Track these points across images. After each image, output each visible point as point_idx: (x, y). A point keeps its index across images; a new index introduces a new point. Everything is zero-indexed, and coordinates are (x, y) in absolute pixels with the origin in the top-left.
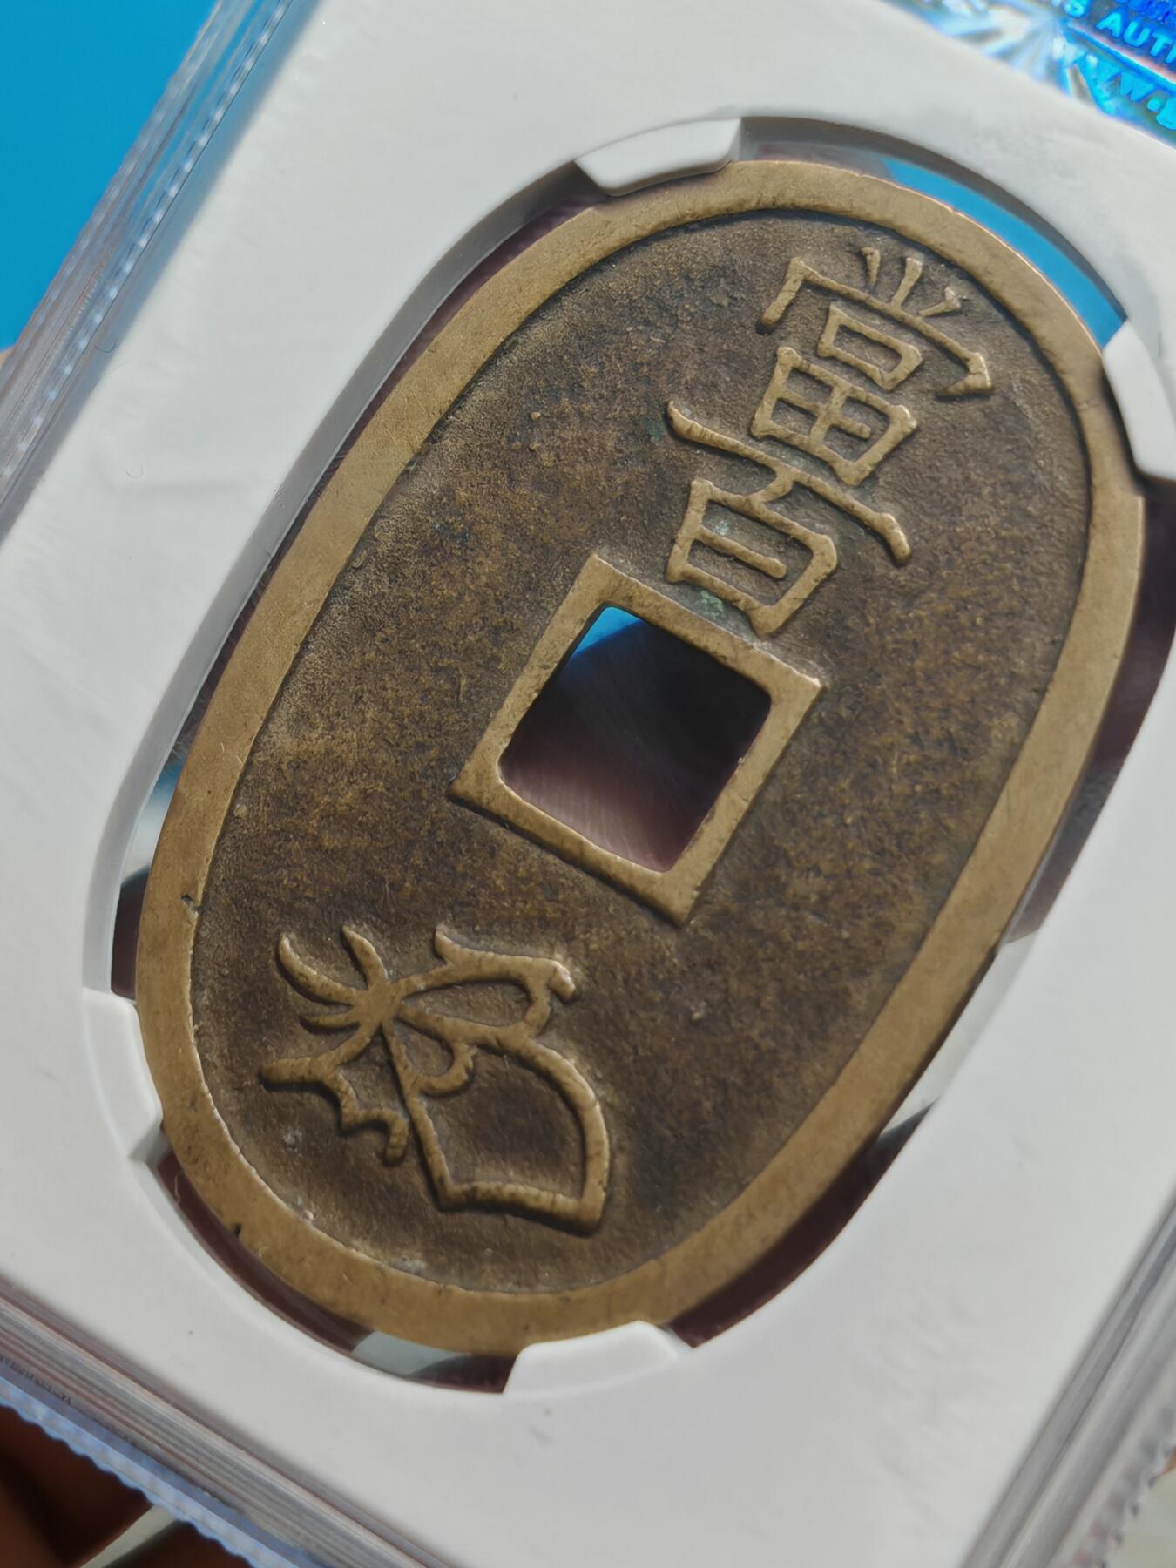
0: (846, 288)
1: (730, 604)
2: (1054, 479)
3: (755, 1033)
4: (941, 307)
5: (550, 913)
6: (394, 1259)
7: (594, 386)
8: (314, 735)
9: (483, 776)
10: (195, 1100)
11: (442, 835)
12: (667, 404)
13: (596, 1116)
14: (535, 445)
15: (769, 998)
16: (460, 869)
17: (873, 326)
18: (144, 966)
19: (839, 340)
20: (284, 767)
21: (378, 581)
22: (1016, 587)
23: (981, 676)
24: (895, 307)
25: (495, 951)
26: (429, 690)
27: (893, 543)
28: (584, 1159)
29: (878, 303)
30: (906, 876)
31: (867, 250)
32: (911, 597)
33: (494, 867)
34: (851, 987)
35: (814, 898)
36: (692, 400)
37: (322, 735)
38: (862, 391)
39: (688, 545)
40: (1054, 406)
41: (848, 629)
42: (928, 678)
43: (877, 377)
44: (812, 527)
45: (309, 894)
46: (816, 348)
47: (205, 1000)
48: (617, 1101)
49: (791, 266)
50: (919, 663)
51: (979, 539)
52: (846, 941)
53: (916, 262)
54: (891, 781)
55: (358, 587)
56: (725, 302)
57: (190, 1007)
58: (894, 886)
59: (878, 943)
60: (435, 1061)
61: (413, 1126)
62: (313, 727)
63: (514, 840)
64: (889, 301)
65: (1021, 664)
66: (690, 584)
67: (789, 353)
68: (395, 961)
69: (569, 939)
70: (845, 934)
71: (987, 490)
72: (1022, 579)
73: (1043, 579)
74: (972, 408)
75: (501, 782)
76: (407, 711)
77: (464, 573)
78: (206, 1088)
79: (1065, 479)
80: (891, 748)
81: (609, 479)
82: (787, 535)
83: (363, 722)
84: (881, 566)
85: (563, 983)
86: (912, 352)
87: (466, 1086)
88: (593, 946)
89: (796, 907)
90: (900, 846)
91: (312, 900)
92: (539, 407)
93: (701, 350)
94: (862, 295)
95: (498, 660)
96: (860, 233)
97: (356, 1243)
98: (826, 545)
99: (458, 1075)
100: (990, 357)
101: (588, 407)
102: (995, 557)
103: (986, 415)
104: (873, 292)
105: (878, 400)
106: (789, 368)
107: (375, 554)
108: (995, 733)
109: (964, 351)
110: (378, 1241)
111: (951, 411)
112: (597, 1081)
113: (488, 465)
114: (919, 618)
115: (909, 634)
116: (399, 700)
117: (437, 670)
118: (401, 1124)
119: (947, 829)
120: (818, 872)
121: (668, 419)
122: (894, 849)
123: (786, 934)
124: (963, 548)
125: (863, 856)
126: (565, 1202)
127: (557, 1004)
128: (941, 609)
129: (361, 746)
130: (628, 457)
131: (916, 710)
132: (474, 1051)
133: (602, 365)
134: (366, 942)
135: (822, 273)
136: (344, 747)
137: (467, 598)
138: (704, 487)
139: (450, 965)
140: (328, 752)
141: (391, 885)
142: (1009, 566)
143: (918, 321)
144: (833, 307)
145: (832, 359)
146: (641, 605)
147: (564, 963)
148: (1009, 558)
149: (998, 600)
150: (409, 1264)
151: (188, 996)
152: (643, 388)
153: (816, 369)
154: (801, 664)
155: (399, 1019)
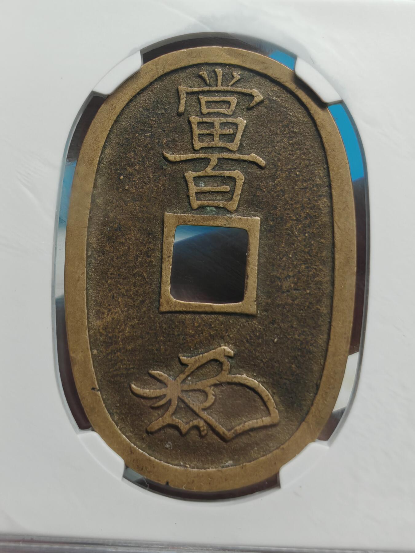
0: (200, 89)
1: (217, 207)
2: (297, 118)
3: (296, 336)
4: (234, 80)
5: (212, 333)
6: (222, 465)
7: (135, 159)
8: (105, 316)
9: (168, 302)
10: (132, 451)
11: (164, 326)
12: (163, 154)
13: (262, 388)
14: (127, 187)
15: (295, 324)
16: (176, 333)
17: (216, 96)
18: (91, 418)
19: (208, 107)
20: (101, 331)
21: (99, 256)
22: (304, 157)
23: (308, 190)
24: (220, 88)
25: (202, 353)
26: (135, 282)
27: (259, 162)
28: (265, 403)
29: (214, 89)
30: (317, 264)
31: (201, 73)
32: (274, 177)
33: (186, 327)
34: (319, 307)
35: (292, 285)
36: (170, 148)
37: (108, 315)
38: (224, 120)
39: (194, 195)
40: (285, 95)
41: (258, 196)
42: (291, 199)
43: (226, 112)
44: (230, 170)
45: (131, 366)
46: (201, 113)
47: (116, 418)
48: (265, 380)
49: (179, 90)
50: (286, 196)
51: (284, 147)
52: (309, 294)
53: (219, 70)
54: (297, 237)
55: (93, 261)
56: (163, 112)
57: (114, 423)
58: (315, 269)
59: (319, 289)
60: (201, 398)
61: (206, 422)
62: (104, 313)
63: (188, 316)
64: (217, 86)
65: (318, 181)
66: (202, 208)
67: (194, 119)
68: (171, 373)
69: (222, 337)
70: (308, 291)
71: (278, 131)
72: (304, 154)
73: (311, 151)
74: (261, 108)
75: (175, 300)
76: (131, 293)
77: (126, 239)
78: (133, 445)
79: (301, 116)
80: (292, 226)
81: (156, 186)
82: (224, 176)
83: (119, 303)
84: (259, 172)
85: (229, 352)
86: (233, 100)
87: (215, 400)
88: (231, 336)
89: (288, 291)
90: (311, 256)
91: (133, 368)
92: (121, 174)
93: (164, 131)
94: (207, 88)
95: (152, 262)
96: (195, 70)
97: (206, 466)
98: (238, 174)
99: (211, 399)
100: (257, 88)
101: (137, 167)
102: (292, 151)
103: (266, 108)
104: (210, 86)
105: (230, 120)
106: (196, 123)
107: (93, 248)
108: (321, 206)
109: (249, 91)
110: (213, 462)
111: (255, 112)
112: (255, 377)
113: (114, 201)
114: (279, 182)
115: (278, 188)
116: (127, 291)
117: (134, 275)
118: (202, 423)
119: (322, 243)
120: (289, 277)
121: (166, 159)
122: (309, 257)
123: (290, 301)
124: (281, 153)
125: (301, 264)
126: (266, 420)
127: (230, 360)
128: (284, 175)
129: (122, 312)
130: (159, 176)
131: (293, 211)
132: (212, 388)
133: (134, 151)
134: (158, 372)
135: (190, 87)
136: (117, 314)
137: (131, 247)
138: (190, 175)
139: (190, 366)
140: (113, 319)
141: (157, 350)
142: (298, 151)
143: (229, 88)
144: (200, 97)
145: (209, 114)
146: (189, 222)
147: (225, 346)
148: (296, 149)
149: (300, 164)
150: (227, 464)
151: (111, 419)
152: (152, 152)
153: (205, 119)
154: (249, 215)
155: (183, 391)
